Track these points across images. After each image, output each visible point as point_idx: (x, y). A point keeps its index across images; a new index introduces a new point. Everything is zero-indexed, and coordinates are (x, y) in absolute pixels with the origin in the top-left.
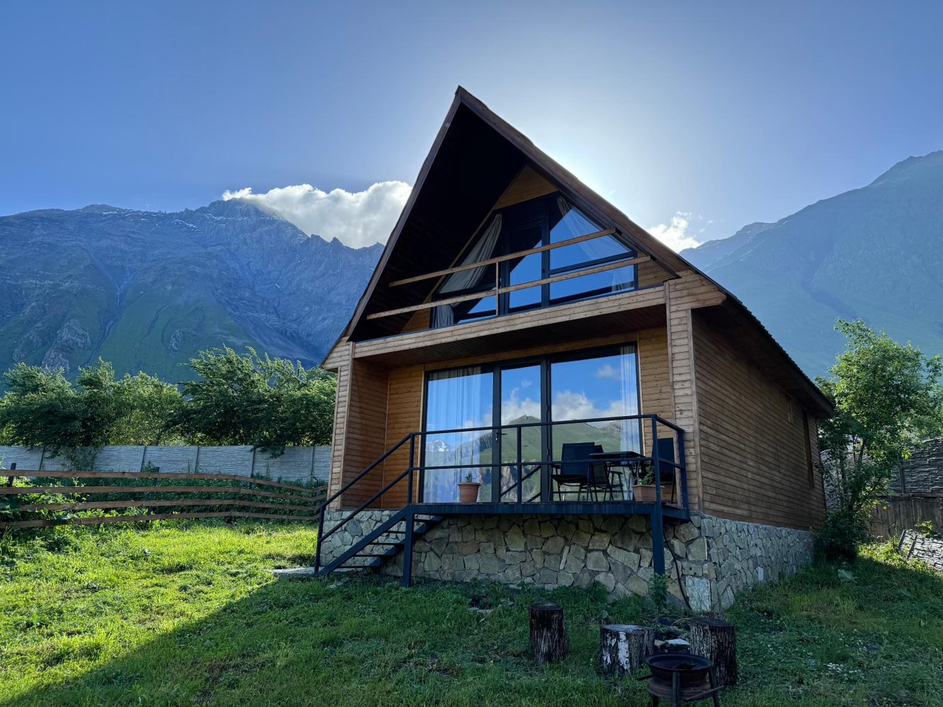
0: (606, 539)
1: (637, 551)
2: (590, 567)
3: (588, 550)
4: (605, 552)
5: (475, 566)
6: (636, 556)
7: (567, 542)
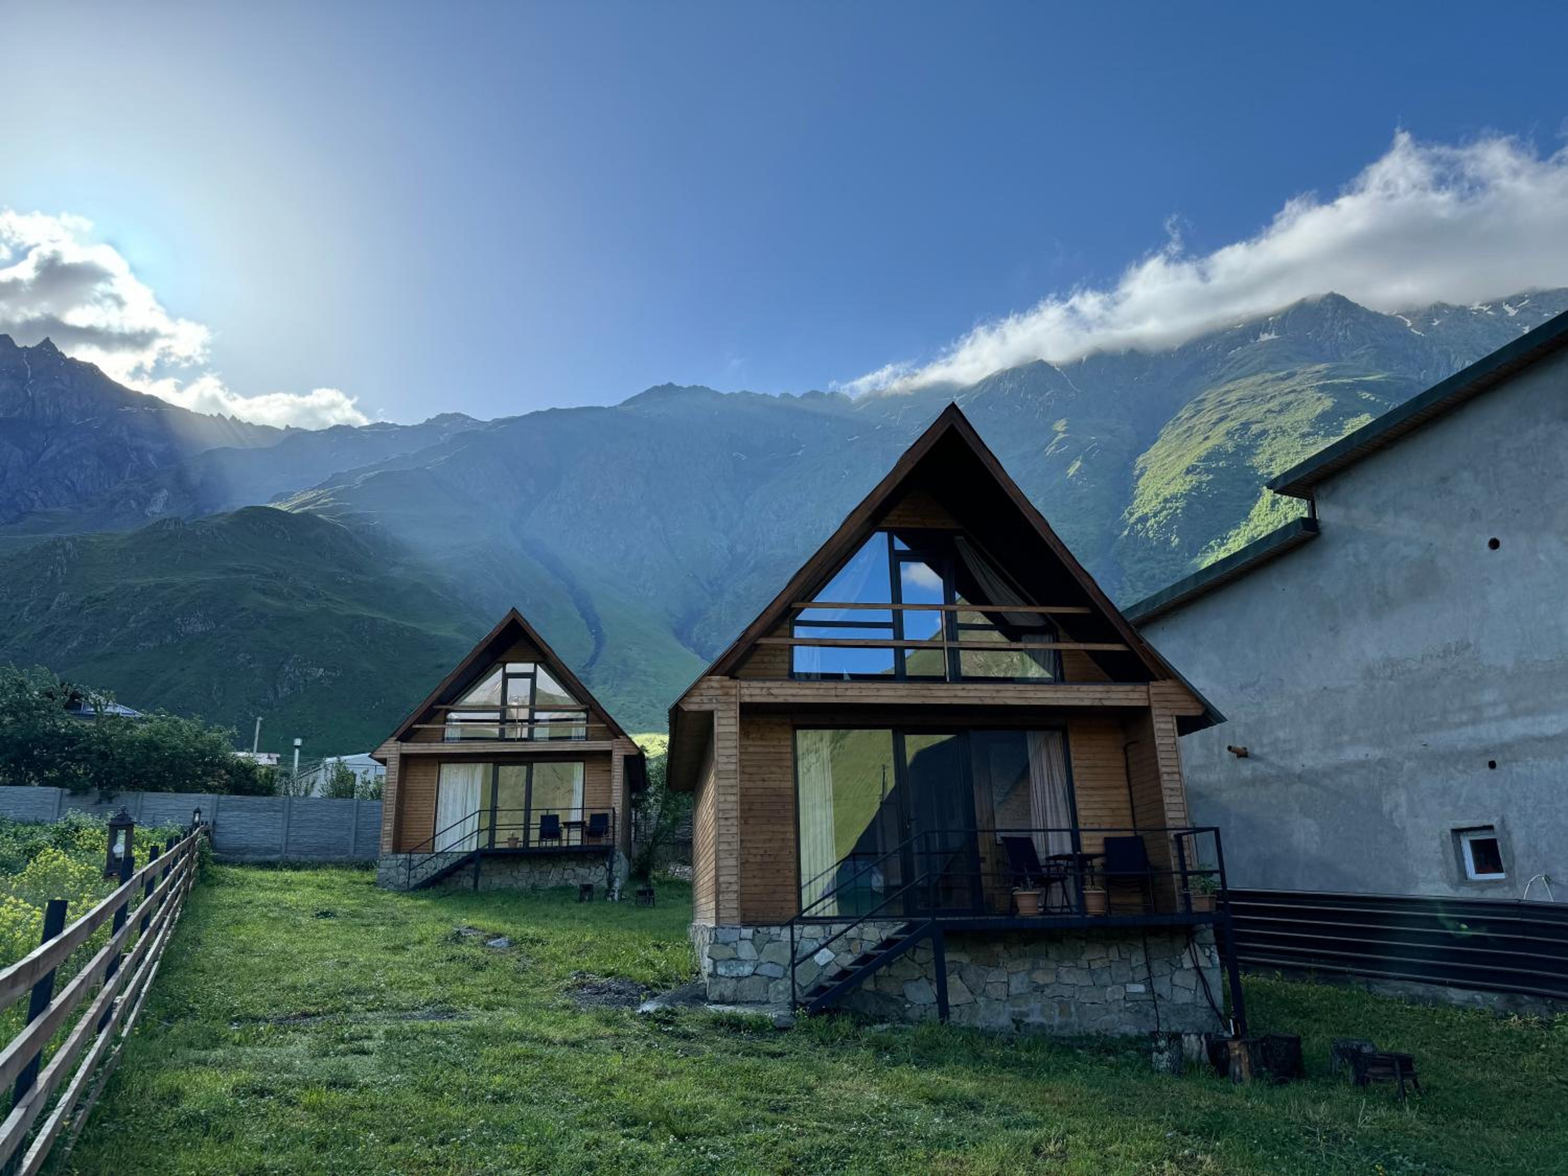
0: (574, 863)
1: (589, 868)
2: (566, 877)
3: (564, 869)
4: (574, 870)
5: (498, 882)
6: (588, 871)
7: (553, 866)
